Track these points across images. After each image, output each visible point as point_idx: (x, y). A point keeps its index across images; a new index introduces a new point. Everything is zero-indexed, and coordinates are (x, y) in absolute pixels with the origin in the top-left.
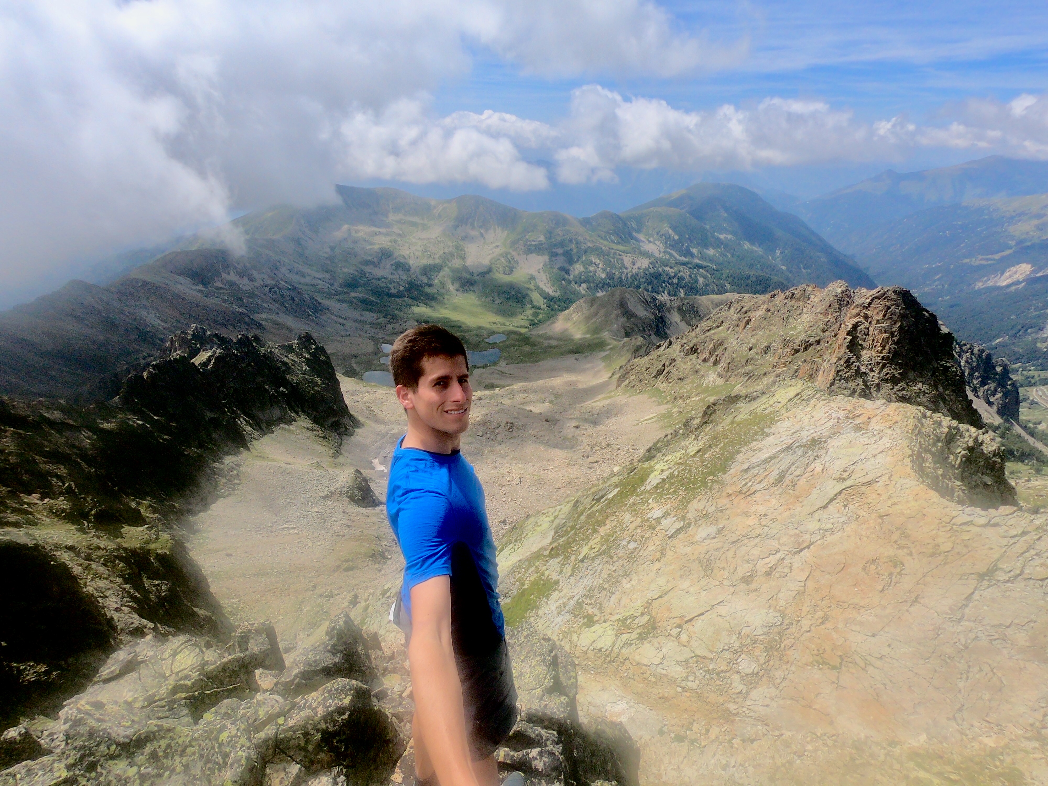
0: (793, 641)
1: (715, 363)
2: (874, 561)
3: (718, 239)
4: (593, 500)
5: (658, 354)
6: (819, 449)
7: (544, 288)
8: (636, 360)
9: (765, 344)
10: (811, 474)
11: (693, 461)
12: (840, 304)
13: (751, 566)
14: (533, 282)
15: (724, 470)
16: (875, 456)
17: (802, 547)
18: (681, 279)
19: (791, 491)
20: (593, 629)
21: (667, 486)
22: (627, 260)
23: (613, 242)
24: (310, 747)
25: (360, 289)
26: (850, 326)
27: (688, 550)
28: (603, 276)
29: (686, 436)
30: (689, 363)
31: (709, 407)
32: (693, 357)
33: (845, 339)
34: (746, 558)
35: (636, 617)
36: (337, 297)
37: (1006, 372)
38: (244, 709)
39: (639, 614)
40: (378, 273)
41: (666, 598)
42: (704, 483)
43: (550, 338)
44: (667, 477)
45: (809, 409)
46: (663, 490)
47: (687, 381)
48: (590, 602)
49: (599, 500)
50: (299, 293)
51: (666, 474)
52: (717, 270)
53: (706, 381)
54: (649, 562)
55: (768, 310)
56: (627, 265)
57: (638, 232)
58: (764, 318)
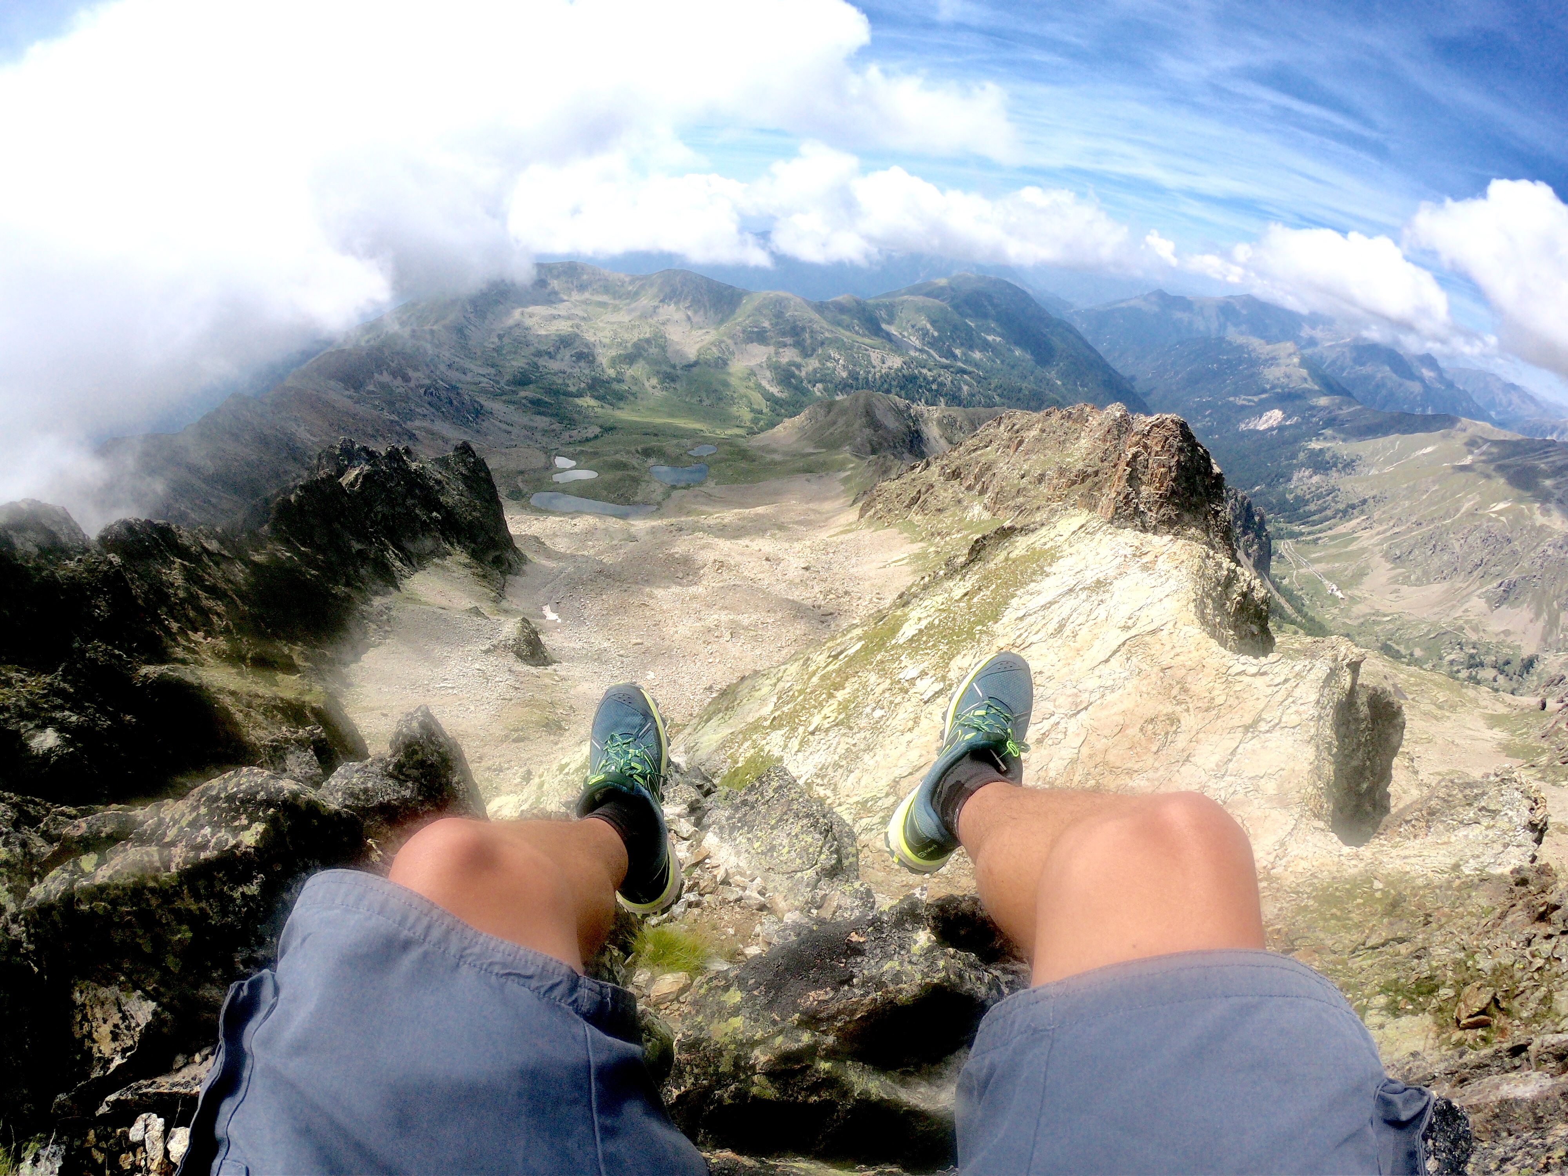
1: (982, 492)
3: (986, 340)
4: (829, 657)
5: (913, 476)
6: (1104, 592)
7: (768, 387)
8: (885, 484)
9: (1039, 472)
11: (958, 606)
12: (1119, 431)
14: (753, 379)
15: (995, 618)
18: (942, 385)
19: (1071, 643)
21: (924, 639)
22: (875, 356)
23: (857, 333)
25: (531, 386)
26: (1130, 456)
28: (844, 375)
29: (948, 577)
30: (950, 491)
31: (976, 543)
32: (955, 483)
33: (1125, 471)
36: (504, 398)
37: (1262, 521)
40: (554, 366)
42: (971, 634)
43: (774, 451)
44: (925, 628)
46: (920, 644)
47: (948, 513)
49: (835, 657)
50: (458, 394)
51: (924, 622)
52: (985, 378)
53: (970, 514)
54: (898, 734)
55: (1043, 431)
56: (874, 363)
57: (889, 323)
58: (1037, 440)
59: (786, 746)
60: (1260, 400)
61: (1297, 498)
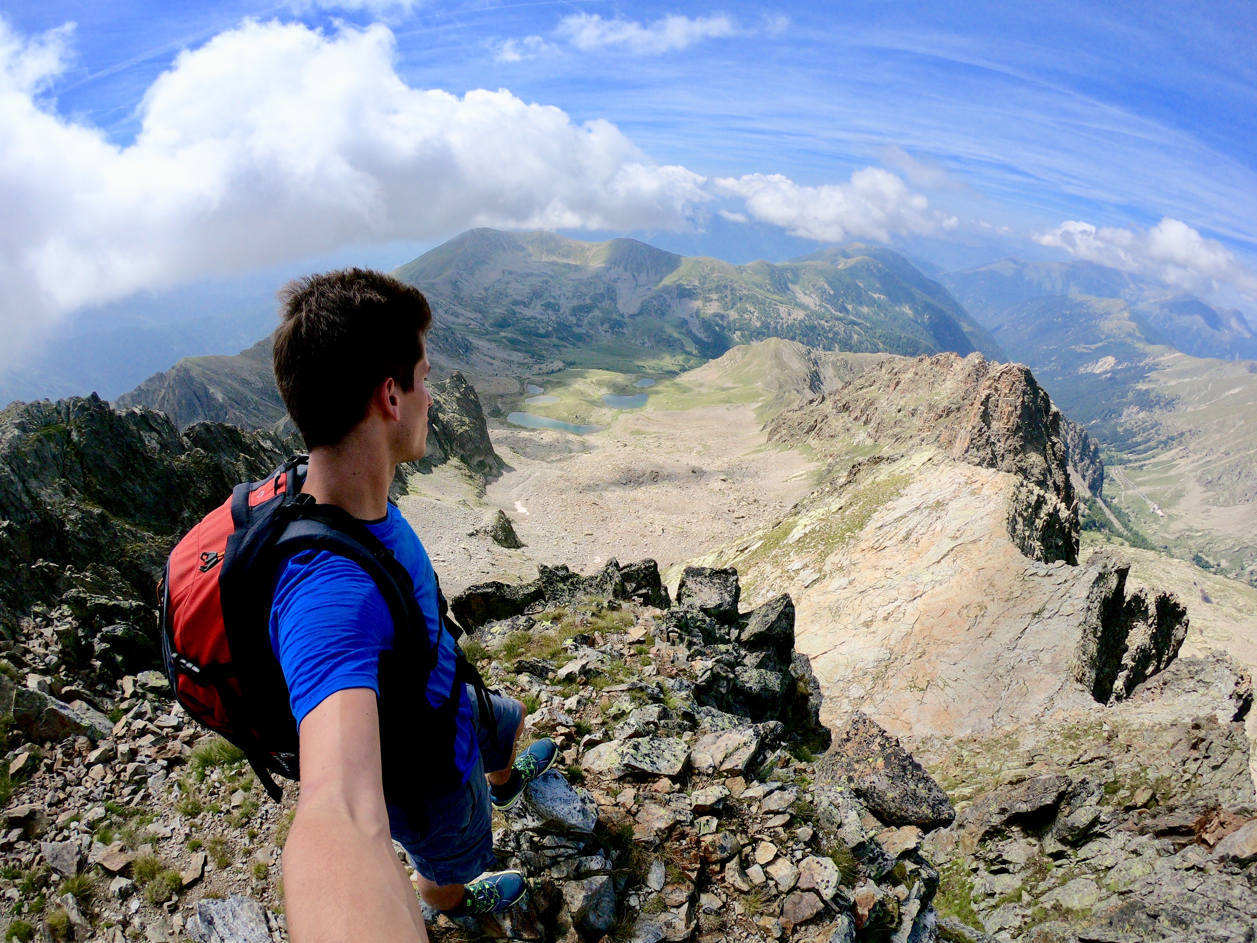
0: (896, 671)
1: (865, 423)
2: (967, 606)
3: (872, 298)
4: (737, 551)
5: (810, 408)
6: (941, 510)
7: (697, 333)
8: (787, 414)
9: (913, 407)
10: (932, 532)
11: (834, 517)
12: (977, 375)
13: (872, 612)
14: (685, 327)
15: (861, 527)
16: (982, 518)
17: (916, 596)
18: (836, 333)
19: (915, 548)
21: (808, 540)
22: (783, 310)
23: (769, 291)
25: (509, 328)
26: (984, 397)
27: (821, 599)
28: (758, 324)
29: (829, 493)
30: (841, 421)
31: (854, 467)
32: (845, 415)
33: (979, 408)
34: (870, 606)
36: (488, 337)
37: (1096, 450)
40: (528, 313)
42: (842, 539)
43: (700, 385)
44: (809, 532)
45: (938, 473)
46: (805, 544)
47: (838, 439)
49: (742, 551)
50: (452, 333)
51: (808, 529)
52: (871, 329)
53: (856, 441)
55: (916, 374)
56: (783, 315)
57: (794, 283)
58: (912, 381)
60: (1097, 348)
61: (1126, 430)
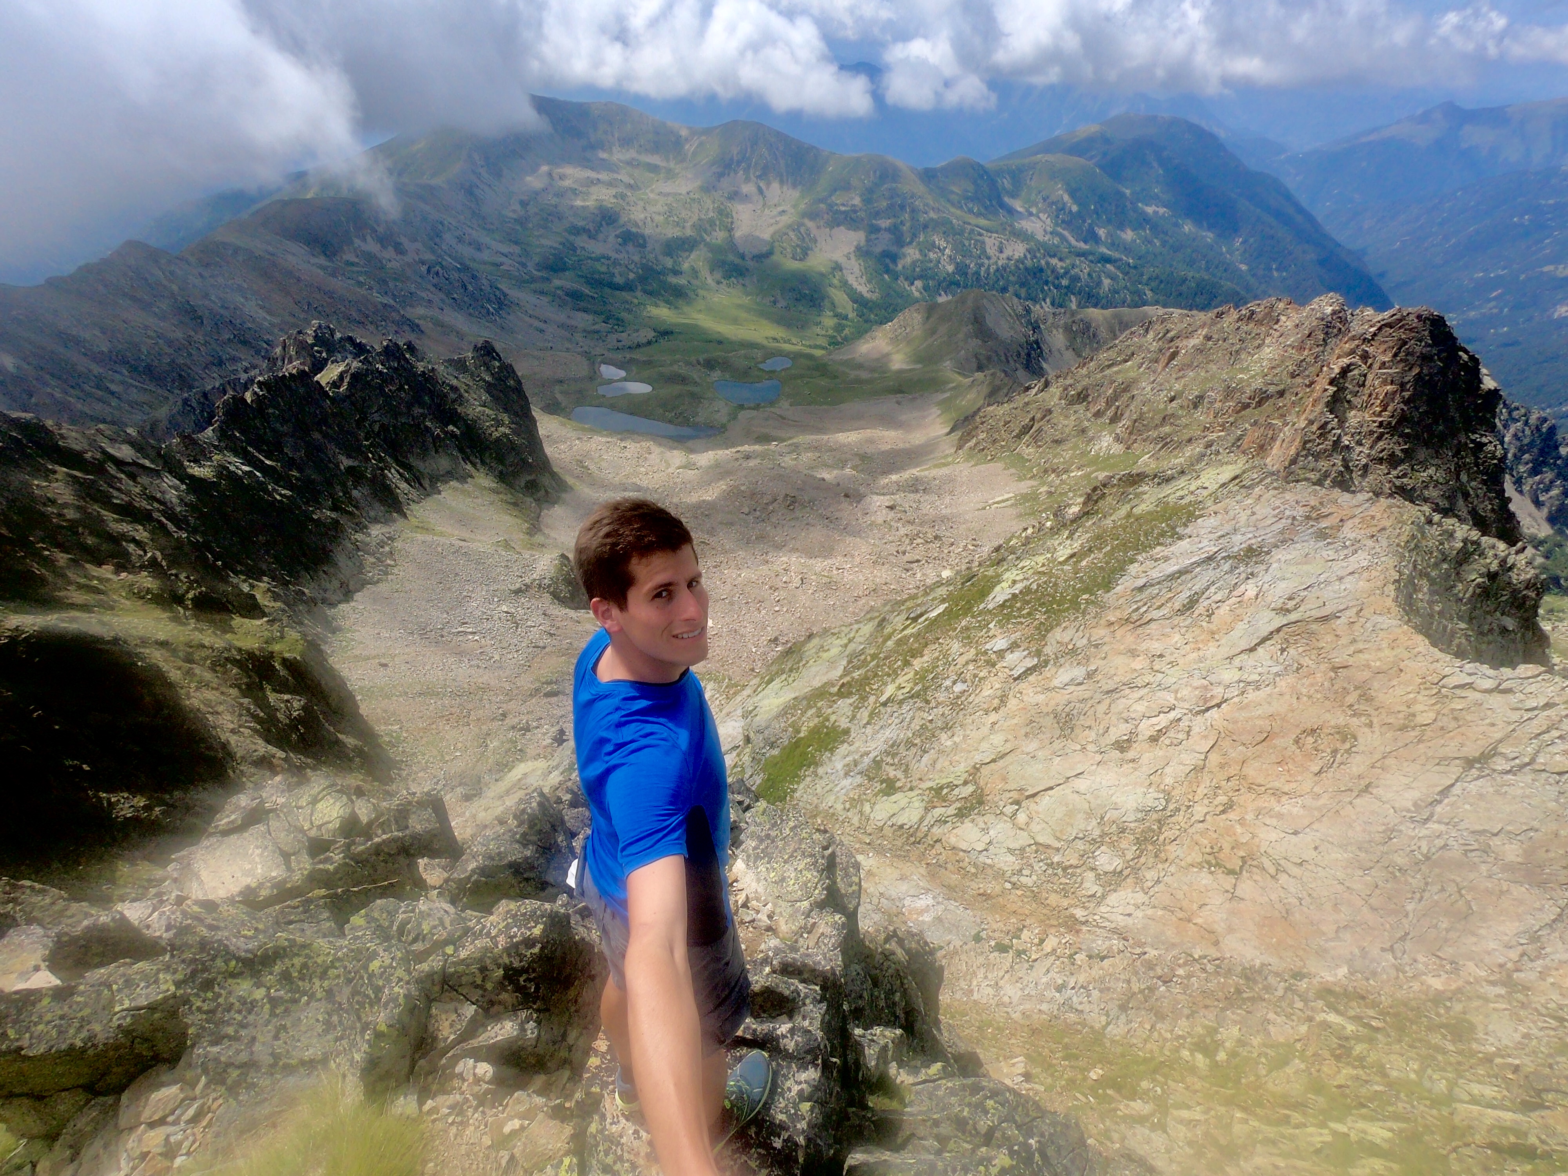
0: (1178, 833)
1: (1115, 419)
2: (1313, 731)
3: (1144, 213)
4: (907, 619)
5: (1026, 400)
6: (1256, 563)
7: (855, 285)
8: (991, 408)
9: (1197, 393)
10: (1239, 599)
11: (1062, 570)
12: (1327, 333)
13: (1129, 726)
14: (838, 274)
15: (1108, 586)
16: (1341, 579)
17: (1209, 705)
18: (1075, 279)
19: (1204, 624)
20: (893, 798)
21: (1018, 605)
22: (991, 243)
23: (971, 211)
24: (489, 986)
25: (567, 273)
26: (1337, 370)
27: (1041, 698)
28: (950, 268)
29: (1054, 531)
30: (1073, 418)
31: (1095, 489)
32: (1080, 408)
33: (1326, 390)
34: (1125, 715)
35: (957, 786)
36: (532, 286)
38: (404, 912)
39: (961, 782)
40: (595, 248)
41: (1001, 763)
42: (1075, 604)
43: (860, 366)
44: (1021, 592)
45: (1250, 501)
46: (1013, 611)
47: (1066, 446)
48: (891, 762)
49: (915, 619)
50: (474, 277)
51: (1019, 586)
52: (1135, 267)
53: (1096, 447)
54: (981, 713)
55: (1208, 338)
56: (990, 252)
57: (1014, 196)
58: (1199, 350)
59: (854, 717)
